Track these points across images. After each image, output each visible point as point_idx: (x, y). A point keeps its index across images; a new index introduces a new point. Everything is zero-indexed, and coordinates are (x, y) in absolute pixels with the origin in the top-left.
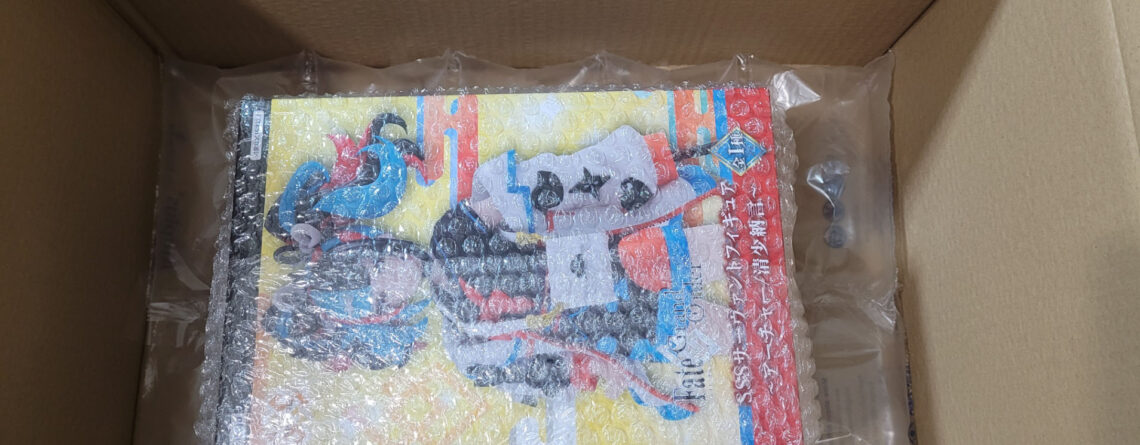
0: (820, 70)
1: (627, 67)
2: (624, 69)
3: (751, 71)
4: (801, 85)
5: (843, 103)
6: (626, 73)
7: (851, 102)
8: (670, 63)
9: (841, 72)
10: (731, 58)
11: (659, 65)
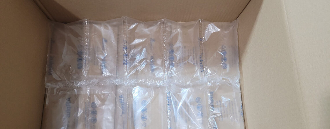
0: (220, 23)
1: (171, 23)
2: (170, 23)
3: (203, 23)
4: (215, 27)
5: (226, 32)
6: (171, 24)
7: (228, 32)
8: (182, 22)
9: (225, 24)
10: (197, 20)
11: (179, 22)
